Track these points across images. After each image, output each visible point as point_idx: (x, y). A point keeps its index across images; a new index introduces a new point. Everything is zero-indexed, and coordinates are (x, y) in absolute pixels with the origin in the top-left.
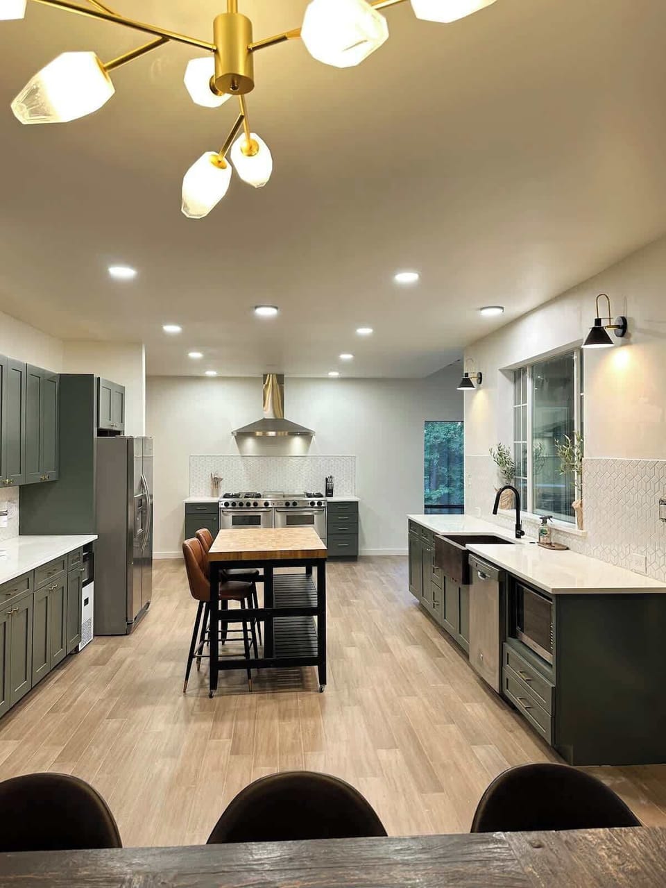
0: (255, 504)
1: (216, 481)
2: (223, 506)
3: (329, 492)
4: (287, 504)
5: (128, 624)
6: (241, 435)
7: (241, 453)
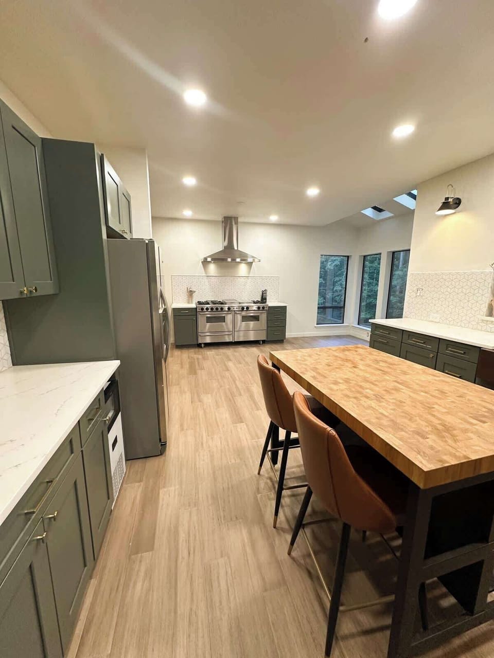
0: (222, 309)
1: (191, 293)
2: (200, 310)
3: (264, 300)
4: (243, 308)
5: (162, 445)
6: (205, 262)
7: (206, 273)
